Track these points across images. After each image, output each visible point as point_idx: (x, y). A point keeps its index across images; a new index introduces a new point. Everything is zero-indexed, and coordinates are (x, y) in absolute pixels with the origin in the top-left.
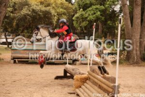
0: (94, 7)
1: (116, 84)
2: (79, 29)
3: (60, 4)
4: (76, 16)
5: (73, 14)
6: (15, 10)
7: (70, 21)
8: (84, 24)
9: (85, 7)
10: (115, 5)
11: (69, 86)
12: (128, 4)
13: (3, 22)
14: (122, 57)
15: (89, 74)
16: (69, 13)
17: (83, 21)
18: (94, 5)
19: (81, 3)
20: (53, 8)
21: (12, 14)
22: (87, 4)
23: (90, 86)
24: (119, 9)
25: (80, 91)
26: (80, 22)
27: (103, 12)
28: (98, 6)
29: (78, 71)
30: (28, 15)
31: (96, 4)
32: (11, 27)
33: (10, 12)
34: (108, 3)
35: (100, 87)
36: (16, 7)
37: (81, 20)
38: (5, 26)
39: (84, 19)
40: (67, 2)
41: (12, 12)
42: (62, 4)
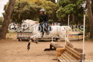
0: (69, 5)
1: (83, 54)
2: (60, 19)
3: (48, 4)
4: (58, 11)
5: (56, 9)
6: (20, 8)
7: (55, 14)
8: (63, 16)
9: (64, 5)
10: (83, 3)
11: (53, 55)
12: (91, 3)
13: (12, 15)
14: (87, 36)
15: (66, 47)
16: (53, 9)
17: (62, 14)
18: (69, 4)
19: (61, 3)
20: (44, 6)
21: (17, 10)
22: (65, 3)
23: (67, 55)
24: (85, 6)
25: (60, 58)
26: (61, 15)
27: (75, 8)
28: (72, 5)
29: (59, 45)
30: (28, 11)
31: (70, 3)
32: (17, 18)
33: (16, 9)
34: (78, 2)
35: (73, 55)
36: (20, 6)
37: (61, 13)
38: (13, 18)
39: (63, 13)
40: (52, 3)
41: (17, 9)
42: (49, 3)
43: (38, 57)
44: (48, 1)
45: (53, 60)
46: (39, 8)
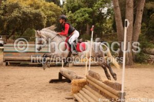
0: (82, 9)
3: (49, 7)
6: (6, 12)
9: (74, 9)
10: (104, 7)
18: (82, 7)
19: (69, 5)
20: (43, 10)
21: (2, 17)
22: (75, 6)
25: (78, 96)
27: (91, 14)
28: (86, 9)
30: (19, 17)
31: (84, 7)
34: (96, 5)
35: (101, 93)
36: (7, 10)
40: (56, 5)
41: (3, 15)
42: (51, 6)
43: (41, 93)
44: (49, 3)
45: (66, 98)
46: (36, 13)
